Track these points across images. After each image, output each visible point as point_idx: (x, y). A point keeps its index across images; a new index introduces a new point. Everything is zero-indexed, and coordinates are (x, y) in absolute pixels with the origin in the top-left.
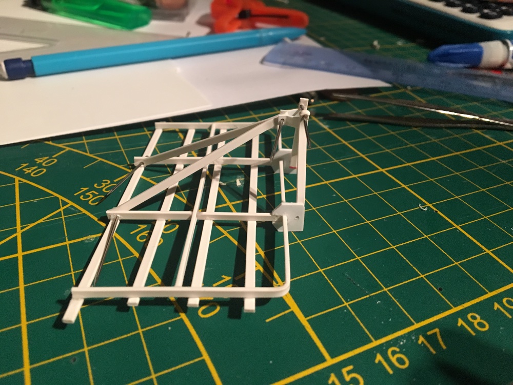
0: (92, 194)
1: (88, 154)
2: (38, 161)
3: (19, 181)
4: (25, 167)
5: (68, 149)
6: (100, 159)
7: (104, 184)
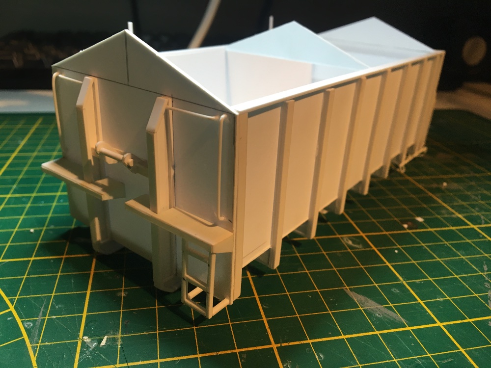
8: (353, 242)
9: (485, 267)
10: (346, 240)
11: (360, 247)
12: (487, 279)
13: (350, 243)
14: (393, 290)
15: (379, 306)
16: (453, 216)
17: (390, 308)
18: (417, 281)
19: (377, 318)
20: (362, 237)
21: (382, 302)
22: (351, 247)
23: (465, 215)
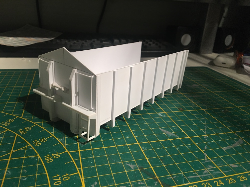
0: (38, 142)
1: (42, 127)
2: (25, 128)
3: (17, 135)
4: (20, 131)
5: (36, 124)
6: (45, 130)
7: (42, 139)
8: (162, 115)
9: (205, 122)
10: (160, 114)
11: (164, 116)
12: (205, 125)
13: (161, 115)
14: (175, 128)
15: (170, 133)
16: (196, 106)
17: (174, 133)
18: (183, 126)
19: (169, 136)
20: (165, 113)
21: (171, 132)
22: (161, 116)
23: (200, 106)
